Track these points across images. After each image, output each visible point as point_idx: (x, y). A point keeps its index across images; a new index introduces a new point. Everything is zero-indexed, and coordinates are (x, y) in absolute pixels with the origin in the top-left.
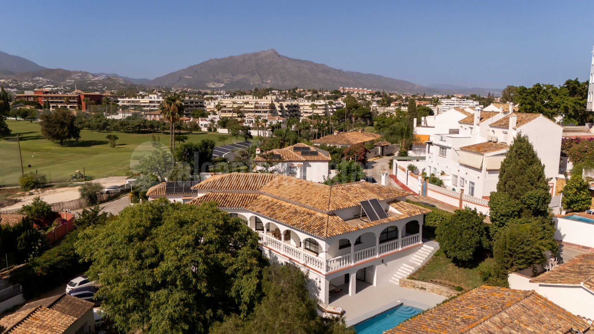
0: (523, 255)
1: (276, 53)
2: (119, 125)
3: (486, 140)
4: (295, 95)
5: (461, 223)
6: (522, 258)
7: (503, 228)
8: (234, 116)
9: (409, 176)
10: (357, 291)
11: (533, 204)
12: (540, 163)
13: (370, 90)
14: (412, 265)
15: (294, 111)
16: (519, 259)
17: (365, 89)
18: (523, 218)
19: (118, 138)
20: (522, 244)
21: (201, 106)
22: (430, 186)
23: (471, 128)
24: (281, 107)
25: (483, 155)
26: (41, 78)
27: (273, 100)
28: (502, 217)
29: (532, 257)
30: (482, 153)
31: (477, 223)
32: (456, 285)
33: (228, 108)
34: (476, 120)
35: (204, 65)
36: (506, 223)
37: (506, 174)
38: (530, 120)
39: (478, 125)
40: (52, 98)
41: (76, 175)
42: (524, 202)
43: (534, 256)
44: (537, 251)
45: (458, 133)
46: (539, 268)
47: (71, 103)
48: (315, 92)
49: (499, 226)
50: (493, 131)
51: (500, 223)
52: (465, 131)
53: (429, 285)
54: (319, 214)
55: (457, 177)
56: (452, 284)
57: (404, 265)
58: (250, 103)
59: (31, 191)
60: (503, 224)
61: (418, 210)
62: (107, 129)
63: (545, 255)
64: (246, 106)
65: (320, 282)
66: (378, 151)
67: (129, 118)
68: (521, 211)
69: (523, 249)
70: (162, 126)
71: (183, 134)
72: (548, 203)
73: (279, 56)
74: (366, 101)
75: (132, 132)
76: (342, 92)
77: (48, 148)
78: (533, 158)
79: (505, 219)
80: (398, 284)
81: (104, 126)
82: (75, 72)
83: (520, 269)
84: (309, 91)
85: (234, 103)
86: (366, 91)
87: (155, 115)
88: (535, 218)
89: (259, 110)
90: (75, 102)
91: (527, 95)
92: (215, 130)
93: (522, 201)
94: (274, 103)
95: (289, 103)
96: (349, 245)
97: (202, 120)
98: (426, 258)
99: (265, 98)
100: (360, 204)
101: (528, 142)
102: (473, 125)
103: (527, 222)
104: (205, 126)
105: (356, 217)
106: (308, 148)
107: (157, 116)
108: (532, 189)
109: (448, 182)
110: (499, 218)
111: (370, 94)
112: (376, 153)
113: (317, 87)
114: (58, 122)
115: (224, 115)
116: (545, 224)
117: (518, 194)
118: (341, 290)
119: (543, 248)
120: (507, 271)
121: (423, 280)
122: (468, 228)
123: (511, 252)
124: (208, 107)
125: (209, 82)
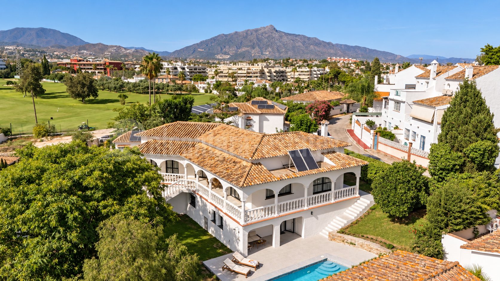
0: (460, 214)
1: (274, 29)
2: (131, 87)
3: (441, 94)
4: (286, 63)
5: (397, 176)
6: (459, 217)
7: (442, 183)
8: (229, 80)
9: (363, 130)
10: (282, 243)
11: (477, 158)
12: (489, 112)
13: (355, 60)
14: (344, 218)
15: (282, 75)
16: (455, 218)
17: (351, 59)
18: (466, 173)
19: (127, 97)
20: (461, 201)
21: (203, 72)
22: (381, 139)
23: (428, 83)
24: (270, 72)
25: (435, 108)
26: (85, 51)
27: (263, 67)
28: (441, 172)
29: (472, 217)
30: (434, 106)
31: (413, 177)
32: (388, 242)
33: (224, 73)
34: (433, 75)
35: (214, 39)
36: (446, 178)
37: (448, 123)
38: (487, 72)
39: (434, 79)
40: (84, 65)
41: (82, 126)
42: (467, 155)
43: (474, 216)
44: (479, 210)
45: (415, 88)
46: (481, 229)
47: (98, 69)
48: (305, 61)
49: (438, 181)
50: (449, 85)
51: (439, 177)
52: (421, 86)
53: (359, 241)
54: (244, 163)
55: (409, 131)
56: (383, 240)
57: (338, 218)
58: (243, 69)
59: (42, 139)
60: (443, 179)
61: (354, 161)
62: (123, 90)
63: (489, 215)
64: (240, 72)
65: (239, 232)
66: (343, 108)
67: (141, 81)
68: (464, 165)
69: (460, 207)
70: (167, 88)
71: (183, 95)
72: (495, 157)
73: (277, 31)
74: (351, 69)
75: (142, 93)
76: (329, 61)
77: (72, 104)
78: (481, 105)
79: (444, 174)
80: (327, 237)
81: (121, 88)
82: (112, 46)
83: (456, 230)
84: (301, 60)
85: (229, 69)
86: (352, 60)
87: (163, 79)
88: (480, 173)
89: (251, 75)
90: (101, 69)
91: (493, 55)
92: (211, 92)
93: (465, 154)
94: (264, 69)
95: (277, 69)
96: (273, 196)
97: (201, 84)
98: (360, 212)
99: (257, 65)
100: (288, 153)
101: (475, 89)
102: (429, 79)
103: (470, 178)
104: (204, 88)
105: (285, 167)
106: (266, 102)
107: (164, 80)
108: (477, 141)
109: (401, 136)
110: (438, 172)
111: (355, 63)
112: (341, 110)
113: (307, 57)
114: (79, 83)
115: (220, 79)
116: (491, 181)
117: (461, 146)
118: (264, 241)
119: (486, 206)
120: (441, 231)
121: (354, 235)
122: (403, 183)
123: (446, 210)
124: (210, 73)
125: (218, 54)
